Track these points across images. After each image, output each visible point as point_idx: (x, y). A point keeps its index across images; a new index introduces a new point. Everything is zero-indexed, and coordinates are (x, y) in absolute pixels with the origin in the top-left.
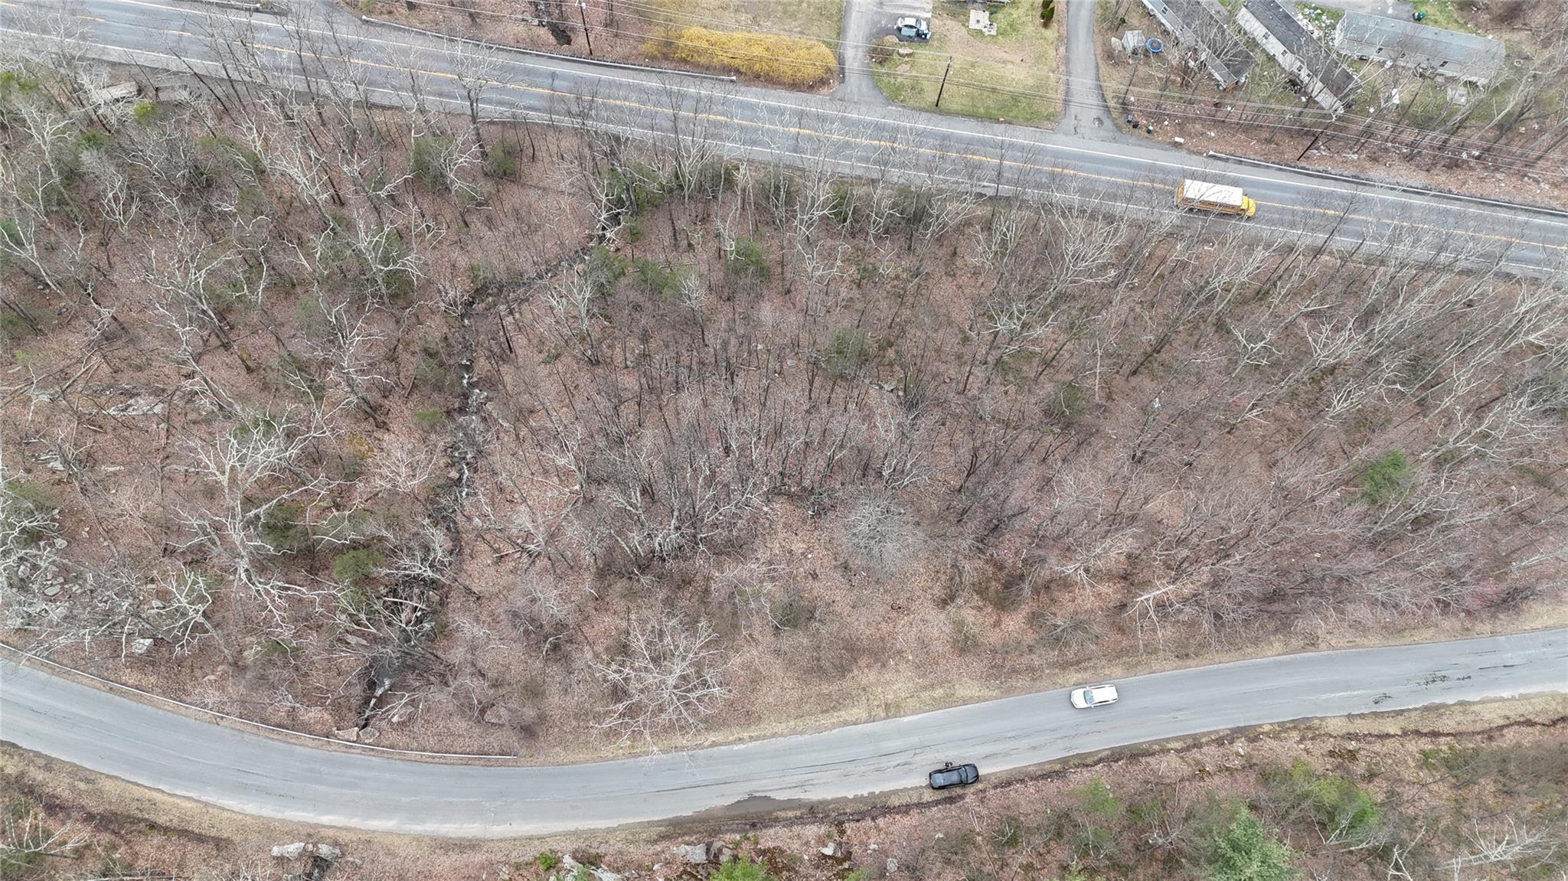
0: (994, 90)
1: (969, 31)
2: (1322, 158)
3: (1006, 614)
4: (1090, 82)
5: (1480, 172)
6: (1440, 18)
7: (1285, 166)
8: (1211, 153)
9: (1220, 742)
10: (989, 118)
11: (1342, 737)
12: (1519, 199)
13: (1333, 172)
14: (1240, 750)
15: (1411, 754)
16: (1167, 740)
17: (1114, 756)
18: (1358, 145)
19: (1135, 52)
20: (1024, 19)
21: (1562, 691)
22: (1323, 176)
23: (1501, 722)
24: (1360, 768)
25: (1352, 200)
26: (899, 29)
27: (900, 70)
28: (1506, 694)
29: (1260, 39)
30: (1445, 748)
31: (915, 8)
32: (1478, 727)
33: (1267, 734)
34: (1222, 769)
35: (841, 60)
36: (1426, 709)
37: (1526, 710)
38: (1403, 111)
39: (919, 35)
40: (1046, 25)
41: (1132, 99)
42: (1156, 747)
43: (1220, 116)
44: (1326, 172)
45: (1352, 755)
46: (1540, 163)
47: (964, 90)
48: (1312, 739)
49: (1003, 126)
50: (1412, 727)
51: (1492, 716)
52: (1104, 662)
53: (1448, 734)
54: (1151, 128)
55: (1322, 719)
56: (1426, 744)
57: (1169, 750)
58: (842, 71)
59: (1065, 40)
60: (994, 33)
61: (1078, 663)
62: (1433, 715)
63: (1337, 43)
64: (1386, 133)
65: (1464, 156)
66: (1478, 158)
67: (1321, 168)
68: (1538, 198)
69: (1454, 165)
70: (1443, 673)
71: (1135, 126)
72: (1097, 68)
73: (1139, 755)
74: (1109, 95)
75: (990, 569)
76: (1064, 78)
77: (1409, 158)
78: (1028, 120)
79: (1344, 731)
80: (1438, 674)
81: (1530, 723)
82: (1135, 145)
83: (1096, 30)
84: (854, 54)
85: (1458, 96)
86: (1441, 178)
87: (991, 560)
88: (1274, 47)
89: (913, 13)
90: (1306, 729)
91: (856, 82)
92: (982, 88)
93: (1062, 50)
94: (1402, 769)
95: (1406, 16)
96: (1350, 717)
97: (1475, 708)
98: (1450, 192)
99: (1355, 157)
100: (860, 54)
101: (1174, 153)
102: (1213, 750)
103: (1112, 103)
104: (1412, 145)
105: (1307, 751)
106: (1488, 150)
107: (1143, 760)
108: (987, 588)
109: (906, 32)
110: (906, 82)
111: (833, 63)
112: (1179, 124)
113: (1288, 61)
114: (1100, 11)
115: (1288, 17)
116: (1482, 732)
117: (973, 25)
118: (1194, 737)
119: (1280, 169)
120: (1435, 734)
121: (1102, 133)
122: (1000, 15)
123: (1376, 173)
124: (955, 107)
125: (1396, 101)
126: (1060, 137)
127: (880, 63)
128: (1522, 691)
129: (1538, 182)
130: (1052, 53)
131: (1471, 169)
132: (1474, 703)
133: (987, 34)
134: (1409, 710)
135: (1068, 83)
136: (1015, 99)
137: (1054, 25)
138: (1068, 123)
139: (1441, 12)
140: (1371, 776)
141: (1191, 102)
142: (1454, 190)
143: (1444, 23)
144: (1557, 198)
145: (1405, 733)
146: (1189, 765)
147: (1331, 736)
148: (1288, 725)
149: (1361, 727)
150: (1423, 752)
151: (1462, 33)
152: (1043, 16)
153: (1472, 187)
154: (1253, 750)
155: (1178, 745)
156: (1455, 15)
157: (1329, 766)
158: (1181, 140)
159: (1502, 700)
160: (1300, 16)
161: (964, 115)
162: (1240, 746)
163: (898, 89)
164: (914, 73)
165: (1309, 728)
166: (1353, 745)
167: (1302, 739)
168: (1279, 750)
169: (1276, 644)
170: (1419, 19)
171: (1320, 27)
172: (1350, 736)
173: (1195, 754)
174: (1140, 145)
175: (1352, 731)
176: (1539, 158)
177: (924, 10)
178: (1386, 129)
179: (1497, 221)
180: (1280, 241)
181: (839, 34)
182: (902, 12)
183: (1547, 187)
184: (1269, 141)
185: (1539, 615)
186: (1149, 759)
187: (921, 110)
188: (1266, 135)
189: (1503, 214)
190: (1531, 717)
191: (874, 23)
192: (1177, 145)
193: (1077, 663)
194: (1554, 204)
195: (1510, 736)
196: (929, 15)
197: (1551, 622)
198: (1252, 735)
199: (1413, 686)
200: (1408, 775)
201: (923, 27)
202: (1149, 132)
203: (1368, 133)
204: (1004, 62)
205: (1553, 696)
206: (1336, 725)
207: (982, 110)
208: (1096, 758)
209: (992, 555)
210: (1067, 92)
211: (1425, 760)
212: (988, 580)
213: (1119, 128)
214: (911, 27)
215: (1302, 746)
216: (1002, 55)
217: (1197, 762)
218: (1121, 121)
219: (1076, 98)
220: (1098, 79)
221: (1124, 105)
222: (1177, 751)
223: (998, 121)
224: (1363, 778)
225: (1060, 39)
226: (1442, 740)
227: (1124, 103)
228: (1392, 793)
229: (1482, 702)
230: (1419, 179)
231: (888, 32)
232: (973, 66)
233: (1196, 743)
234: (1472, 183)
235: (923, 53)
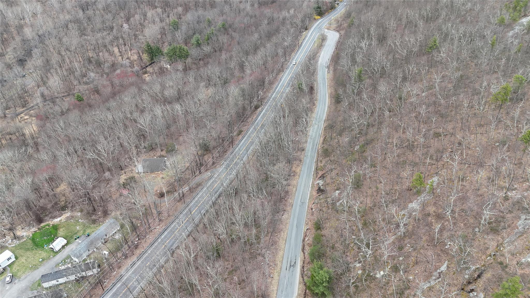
2: (108, 283)
5: (143, 241)
6: (92, 230)
7: (103, 295)
12: (157, 236)
13: (115, 281)
18: (112, 270)
21: (297, 295)
22: (114, 285)
25: (124, 284)
29: (57, 283)
38: (111, 253)
46: (151, 225)
63: (77, 260)
64: (115, 260)
65: (136, 242)
66: (139, 239)
67: (111, 284)
68: (160, 231)
69: (136, 247)
77: (126, 257)
85: (117, 237)
86: (138, 252)
88: (61, 281)
95: (85, 238)
98: (143, 252)
99: (115, 272)
104: (123, 255)
106: (138, 236)
113: (73, 278)
115: (56, 272)
123: (122, 271)
125: (107, 253)
129: (156, 228)
131: (140, 243)
139: (91, 229)
142: (143, 250)
143: (95, 229)
144: (162, 226)
151: (101, 227)
153: (145, 245)
156: (95, 226)
160: (60, 267)
170: (88, 235)
171: (69, 263)
176: (149, 225)
178: (112, 260)
179: (156, 247)
183: (158, 227)
184: (91, 297)
185: (273, 290)
188: (89, 296)
189: (156, 244)
194: (164, 228)
197: (276, 288)
203: (110, 265)
230: (134, 258)
234: (144, 245)
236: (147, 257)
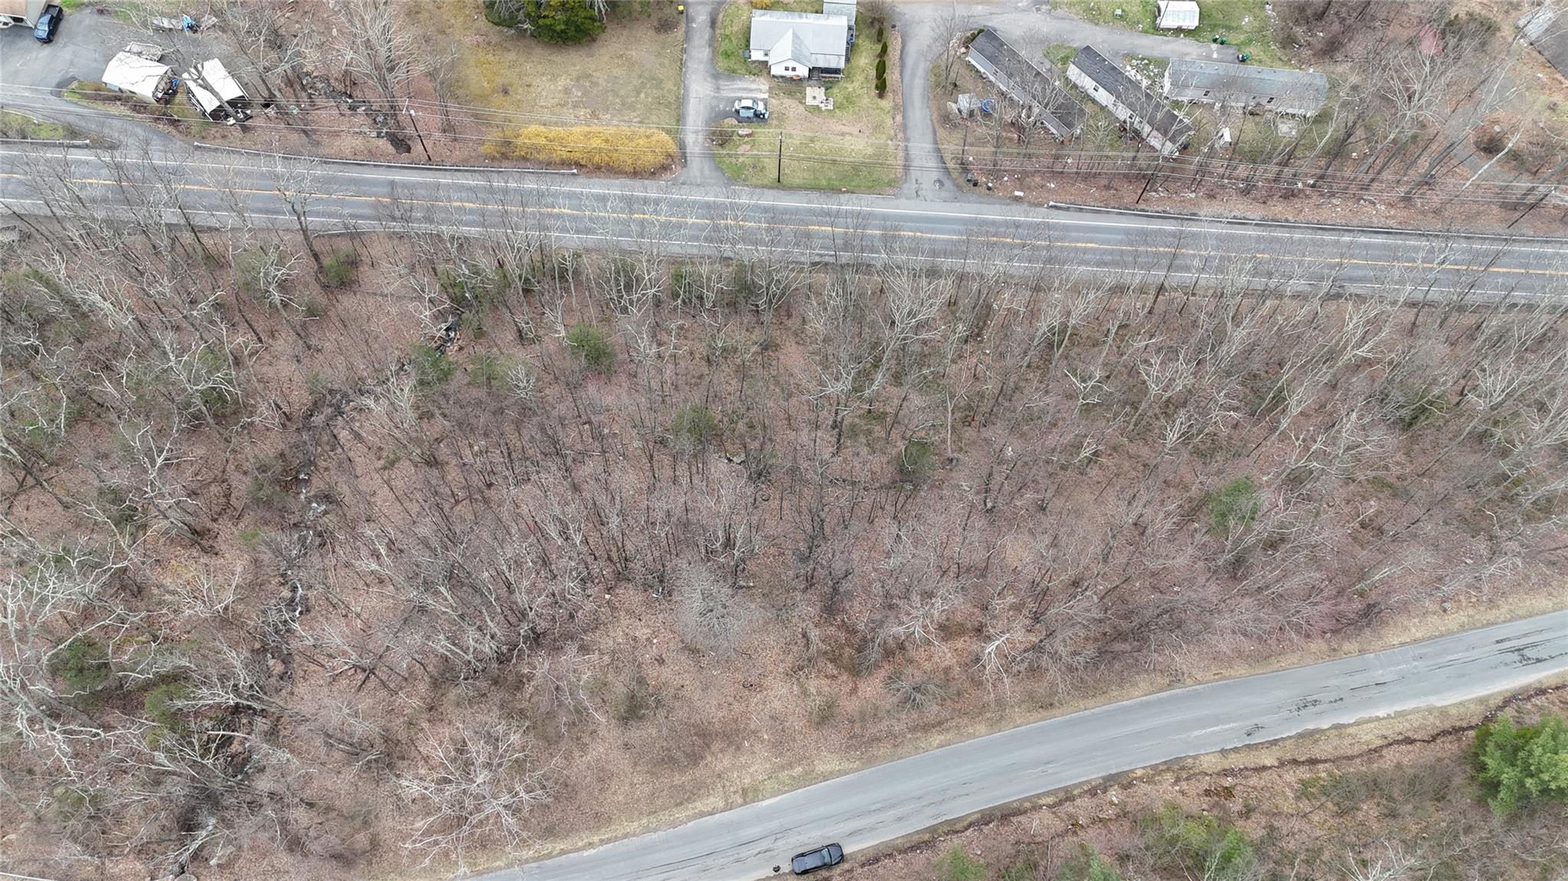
0: (834, 162)
1: (807, 108)
2: (1160, 199)
3: (863, 680)
4: (928, 146)
5: (1316, 199)
6: (1264, 58)
7: (1126, 209)
8: (1051, 203)
9: (1092, 792)
10: (834, 190)
11: (1218, 774)
12: (1355, 222)
13: (1172, 211)
14: (1114, 798)
15: (1289, 785)
16: (1038, 796)
17: (985, 818)
18: (1195, 183)
19: (971, 114)
20: (859, 92)
21: (1439, 705)
22: (1164, 217)
23: (1379, 742)
24: (1236, 806)
25: (1179, 236)
26: (738, 112)
27: (741, 150)
28: (1381, 713)
29: (1091, 92)
30: (1324, 775)
31: (751, 90)
32: (1356, 750)
33: (1140, 779)
34: (1096, 821)
35: (682, 146)
36: (1301, 736)
37: (1403, 727)
38: (1234, 146)
39: (757, 115)
40: (881, 95)
41: (971, 159)
42: (1027, 805)
43: (1058, 168)
44: (1164, 212)
45: (1229, 792)
46: (1375, 185)
47: (805, 165)
48: (1187, 779)
49: (847, 196)
50: (1288, 756)
51: (1370, 737)
52: (966, 721)
53: (1326, 761)
54: (990, 185)
55: (1195, 757)
56: (1304, 773)
57: (1041, 807)
58: (684, 156)
59: (901, 109)
60: (831, 107)
61: (940, 724)
62: (1308, 742)
63: (1166, 89)
64: (1221, 171)
65: (1300, 185)
66: (1313, 186)
67: (1160, 209)
68: (1375, 220)
69: (1289, 195)
70: (1315, 697)
71: (975, 185)
72: (935, 133)
73: (1010, 815)
74: (948, 157)
75: (842, 636)
76: (902, 144)
77: (1245, 192)
78: (870, 188)
79: (1219, 768)
80: (1309, 699)
81: (1410, 741)
82: (975, 202)
83: (932, 97)
84: (694, 138)
85: (1285, 128)
86: (1278, 208)
87: (843, 626)
88: (1103, 97)
89: (750, 95)
90: (1180, 769)
91: (697, 166)
92: (823, 161)
93: (899, 118)
94: (1280, 801)
95: (1231, 58)
96: (1223, 752)
97: (1351, 730)
98: (1287, 221)
99: (1193, 195)
100: (701, 137)
101: (1015, 207)
102: (1085, 802)
103: (951, 165)
104: (1246, 180)
105: (1183, 793)
106: (1322, 177)
107: (1014, 820)
108: (841, 655)
109: (744, 113)
110: (747, 161)
111: (673, 148)
112: (1018, 179)
113: (1123, 113)
114: (933, 79)
115: (1114, 68)
116: (1361, 755)
117: (809, 101)
118: (1066, 790)
119: (1121, 213)
120: (1313, 762)
121: (943, 194)
122: (835, 90)
123: (1207, 209)
124: (797, 181)
125: (1227, 138)
126: (903, 201)
127: (721, 145)
128: (1398, 708)
129: (1374, 204)
130: (889, 121)
131: (1308, 197)
132: (1350, 725)
133: (824, 109)
134: (1283, 739)
135: (906, 149)
136: (856, 168)
137: (890, 95)
138: (910, 187)
139: (1264, 52)
140: (1247, 813)
141: (1030, 156)
142: (1290, 218)
143: (1268, 62)
144: (1393, 217)
145: (1282, 764)
146: (1062, 820)
147: (1207, 774)
148: (1161, 768)
149: (1236, 761)
150: (1301, 781)
151: (1287, 70)
152: (877, 87)
153: (1309, 214)
154: (1128, 797)
155: (1050, 800)
156: (1279, 54)
157: (1205, 806)
158: (1021, 194)
159: (1378, 719)
160: (1129, 68)
161: (806, 189)
162: (1114, 795)
163: (740, 169)
164: (755, 152)
165: (1183, 768)
166: (1229, 781)
167: (1177, 781)
168: (1154, 794)
169: (1142, 684)
170: (1243, 61)
171: (1149, 77)
172: (1226, 773)
173: (1068, 807)
174: (981, 203)
175: (1227, 767)
176: (1372, 180)
177: (761, 91)
178: (1218, 166)
179: (1323, 243)
180: (1110, 281)
181: (678, 121)
182: (739, 95)
183: (1383, 207)
184: (1107, 187)
185: (1406, 629)
186: (1021, 818)
187: (764, 187)
188: (1105, 182)
189: (1328, 237)
190: (1410, 734)
191: (713, 108)
192: (1017, 199)
193: (938, 724)
194: (1391, 223)
195: (1391, 757)
196: (766, 96)
197: (1419, 635)
198: (1124, 781)
199: (1285, 714)
200: (1287, 807)
201: (761, 108)
202: (989, 189)
203: (1203, 170)
204: (843, 134)
205: (1430, 710)
206: (1210, 762)
207: (824, 183)
208: (966, 823)
209: (843, 621)
210: (907, 157)
211: (1304, 791)
212: (841, 646)
213: (959, 187)
214: (749, 108)
215: (1177, 788)
216: (840, 128)
217: (1070, 816)
218: (961, 181)
219: (916, 163)
220: (936, 142)
221: (964, 167)
222: (1049, 806)
223: (840, 192)
224: (1240, 814)
225: (896, 107)
226: (1321, 766)
227: (962, 164)
228: (1272, 828)
229: (1357, 724)
230: (1256, 212)
231: (726, 115)
232: (812, 141)
233: (1068, 796)
234: (1309, 210)
235: (764, 133)
236: (1278, 240)
